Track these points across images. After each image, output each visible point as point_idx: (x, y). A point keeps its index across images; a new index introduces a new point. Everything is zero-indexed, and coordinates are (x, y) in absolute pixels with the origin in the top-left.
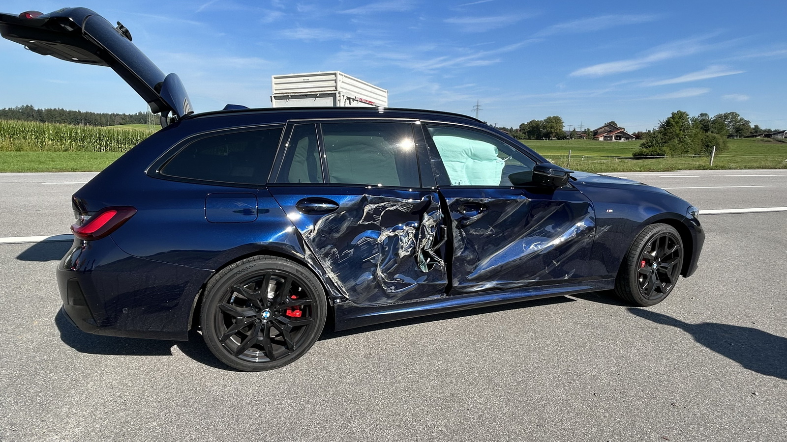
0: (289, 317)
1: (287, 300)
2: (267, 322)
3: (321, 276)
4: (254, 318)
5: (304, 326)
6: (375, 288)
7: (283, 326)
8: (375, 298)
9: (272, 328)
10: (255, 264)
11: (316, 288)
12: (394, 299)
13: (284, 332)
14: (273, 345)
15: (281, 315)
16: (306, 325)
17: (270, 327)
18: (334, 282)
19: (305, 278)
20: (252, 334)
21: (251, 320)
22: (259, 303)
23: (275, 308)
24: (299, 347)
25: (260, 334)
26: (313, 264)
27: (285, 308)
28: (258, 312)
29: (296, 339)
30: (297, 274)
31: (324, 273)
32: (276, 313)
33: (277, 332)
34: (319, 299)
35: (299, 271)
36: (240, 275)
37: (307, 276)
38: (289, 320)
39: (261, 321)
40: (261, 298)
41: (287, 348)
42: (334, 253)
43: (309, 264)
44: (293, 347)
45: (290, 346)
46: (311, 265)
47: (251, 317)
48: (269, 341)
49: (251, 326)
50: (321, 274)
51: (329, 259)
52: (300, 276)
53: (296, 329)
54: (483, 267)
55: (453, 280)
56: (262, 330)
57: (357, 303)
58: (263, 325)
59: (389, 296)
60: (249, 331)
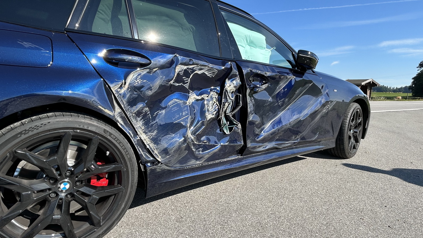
0: (94, 187)
1: (92, 166)
2: (66, 196)
3: (132, 138)
4: (48, 192)
5: (113, 195)
6: (185, 150)
7: (87, 198)
8: (184, 160)
9: (73, 203)
10: (49, 121)
11: (127, 151)
12: (201, 161)
13: (89, 205)
14: (74, 222)
15: (85, 185)
16: (115, 195)
17: (70, 202)
18: (146, 144)
19: (114, 139)
20: (44, 213)
21: (43, 194)
22: (55, 172)
23: (77, 177)
24: (106, 221)
25: (56, 211)
26: (123, 124)
27: (90, 177)
28: (53, 184)
29: (104, 212)
30: (105, 135)
31: (136, 133)
32: (78, 183)
33: (79, 206)
34: (130, 163)
35: (107, 131)
36: (27, 136)
37: (116, 138)
38: (94, 191)
39: (57, 195)
40: (58, 166)
41: (92, 223)
42: (146, 112)
43: (118, 124)
44: (99, 222)
45: (95, 221)
46: (121, 125)
47: (42, 191)
48: (69, 218)
49: (43, 203)
50: (132, 135)
51: (141, 119)
52: (109, 137)
53: (103, 200)
54: (266, 130)
55: (247, 142)
56: (60, 207)
57: (169, 166)
58: (61, 199)
59: (197, 159)
60: (40, 209)
